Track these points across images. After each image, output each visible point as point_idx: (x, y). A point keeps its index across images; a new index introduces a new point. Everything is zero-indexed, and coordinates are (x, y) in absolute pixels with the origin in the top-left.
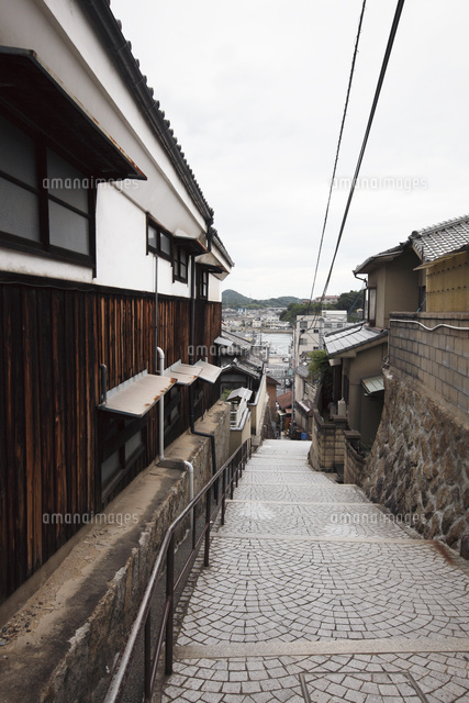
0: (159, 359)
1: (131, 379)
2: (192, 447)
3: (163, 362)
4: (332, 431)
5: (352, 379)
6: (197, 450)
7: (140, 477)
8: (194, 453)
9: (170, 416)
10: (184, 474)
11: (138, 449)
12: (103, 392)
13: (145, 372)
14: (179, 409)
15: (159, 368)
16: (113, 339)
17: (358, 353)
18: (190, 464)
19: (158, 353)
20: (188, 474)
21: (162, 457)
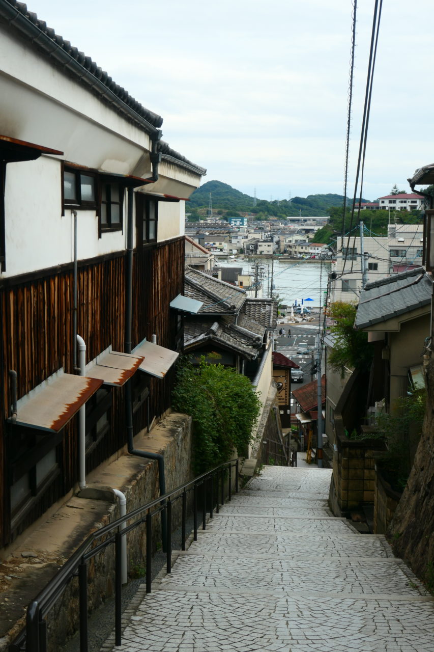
0: (79, 351)
1: (44, 383)
2: (127, 473)
3: (84, 355)
4: (359, 452)
5: (396, 366)
6: (134, 477)
7: (54, 509)
8: (129, 481)
9: (94, 429)
10: (113, 507)
11: (52, 473)
12: (12, 403)
13: (61, 372)
14: (109, 418)
15: (79, 365)
16: (23, 337)
17: (404, 326)
18: (123, 495)
19: (78, 343)
20: (119, 507)
21: (84, 484)
